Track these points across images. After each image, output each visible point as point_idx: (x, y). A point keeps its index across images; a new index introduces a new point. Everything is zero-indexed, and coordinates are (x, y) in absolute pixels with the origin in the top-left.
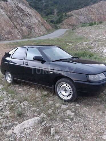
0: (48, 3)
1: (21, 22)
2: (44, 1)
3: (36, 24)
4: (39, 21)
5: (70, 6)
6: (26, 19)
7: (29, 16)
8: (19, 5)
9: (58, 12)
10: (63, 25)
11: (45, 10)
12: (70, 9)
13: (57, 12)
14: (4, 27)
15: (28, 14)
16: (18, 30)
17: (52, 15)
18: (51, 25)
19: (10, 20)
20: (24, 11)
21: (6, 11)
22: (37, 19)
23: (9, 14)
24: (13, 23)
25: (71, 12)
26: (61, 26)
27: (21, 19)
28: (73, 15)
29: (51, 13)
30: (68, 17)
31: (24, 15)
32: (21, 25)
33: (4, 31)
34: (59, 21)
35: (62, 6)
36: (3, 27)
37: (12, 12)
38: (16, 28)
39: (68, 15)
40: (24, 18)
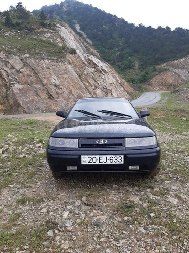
0: (124, 52)
1: (94, 82)
2: (117, 49)
3: (113, 85)
4: (117, 81)
5: (162, 55)
6: (100, 77)
7: (104, 74)
8: (90, 58)
9: (142, 65)
10: (152, 85)
11: (120, 63)
12: (162, 60)
13: (139, 65)
14: (73, 90)
15: (103, 70)
16: (90, 94)
17: (131, 71)
18: (131, 86)
19: (80, 80)
20: (97, 66)
21: (75, 67)
22: (114, 77)
23: (78, 71)
24: (84, 84)
25: (165, 64)
26: (148, 87)
27: (93, 78)
28: (168, 70)
29: (130, 67)
30: (160, 73)
31: (96, 72)
32: (94, 87)
33: (73, 95)
34: (145, 80)
35: (147, 56)
36: (71, 90)
37: (82, 68)
38: (88, 90)
39: (160, 69)
40: (96, 77)
